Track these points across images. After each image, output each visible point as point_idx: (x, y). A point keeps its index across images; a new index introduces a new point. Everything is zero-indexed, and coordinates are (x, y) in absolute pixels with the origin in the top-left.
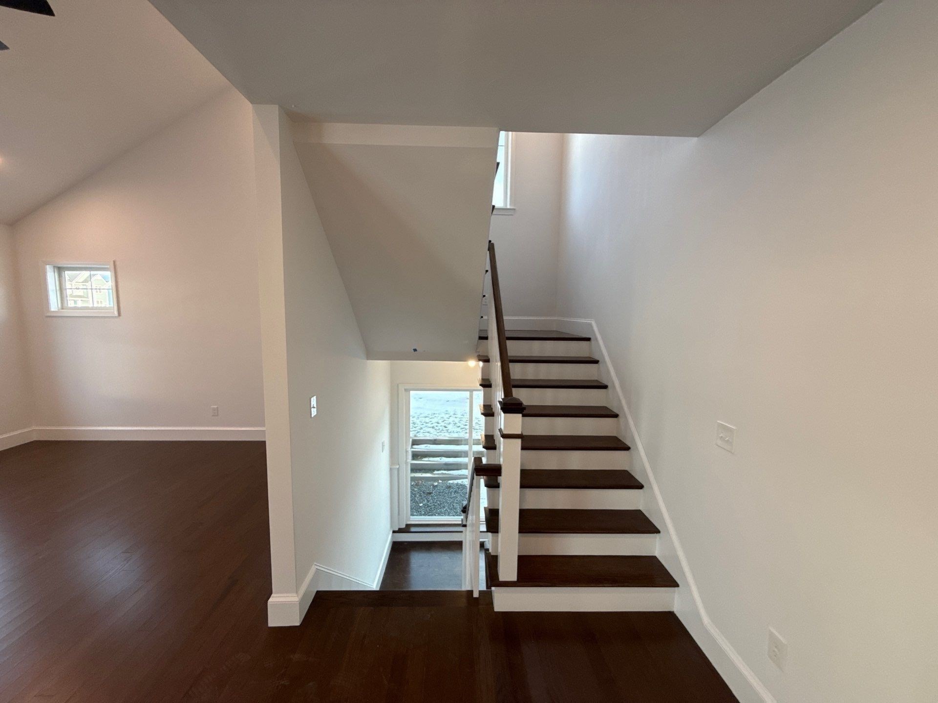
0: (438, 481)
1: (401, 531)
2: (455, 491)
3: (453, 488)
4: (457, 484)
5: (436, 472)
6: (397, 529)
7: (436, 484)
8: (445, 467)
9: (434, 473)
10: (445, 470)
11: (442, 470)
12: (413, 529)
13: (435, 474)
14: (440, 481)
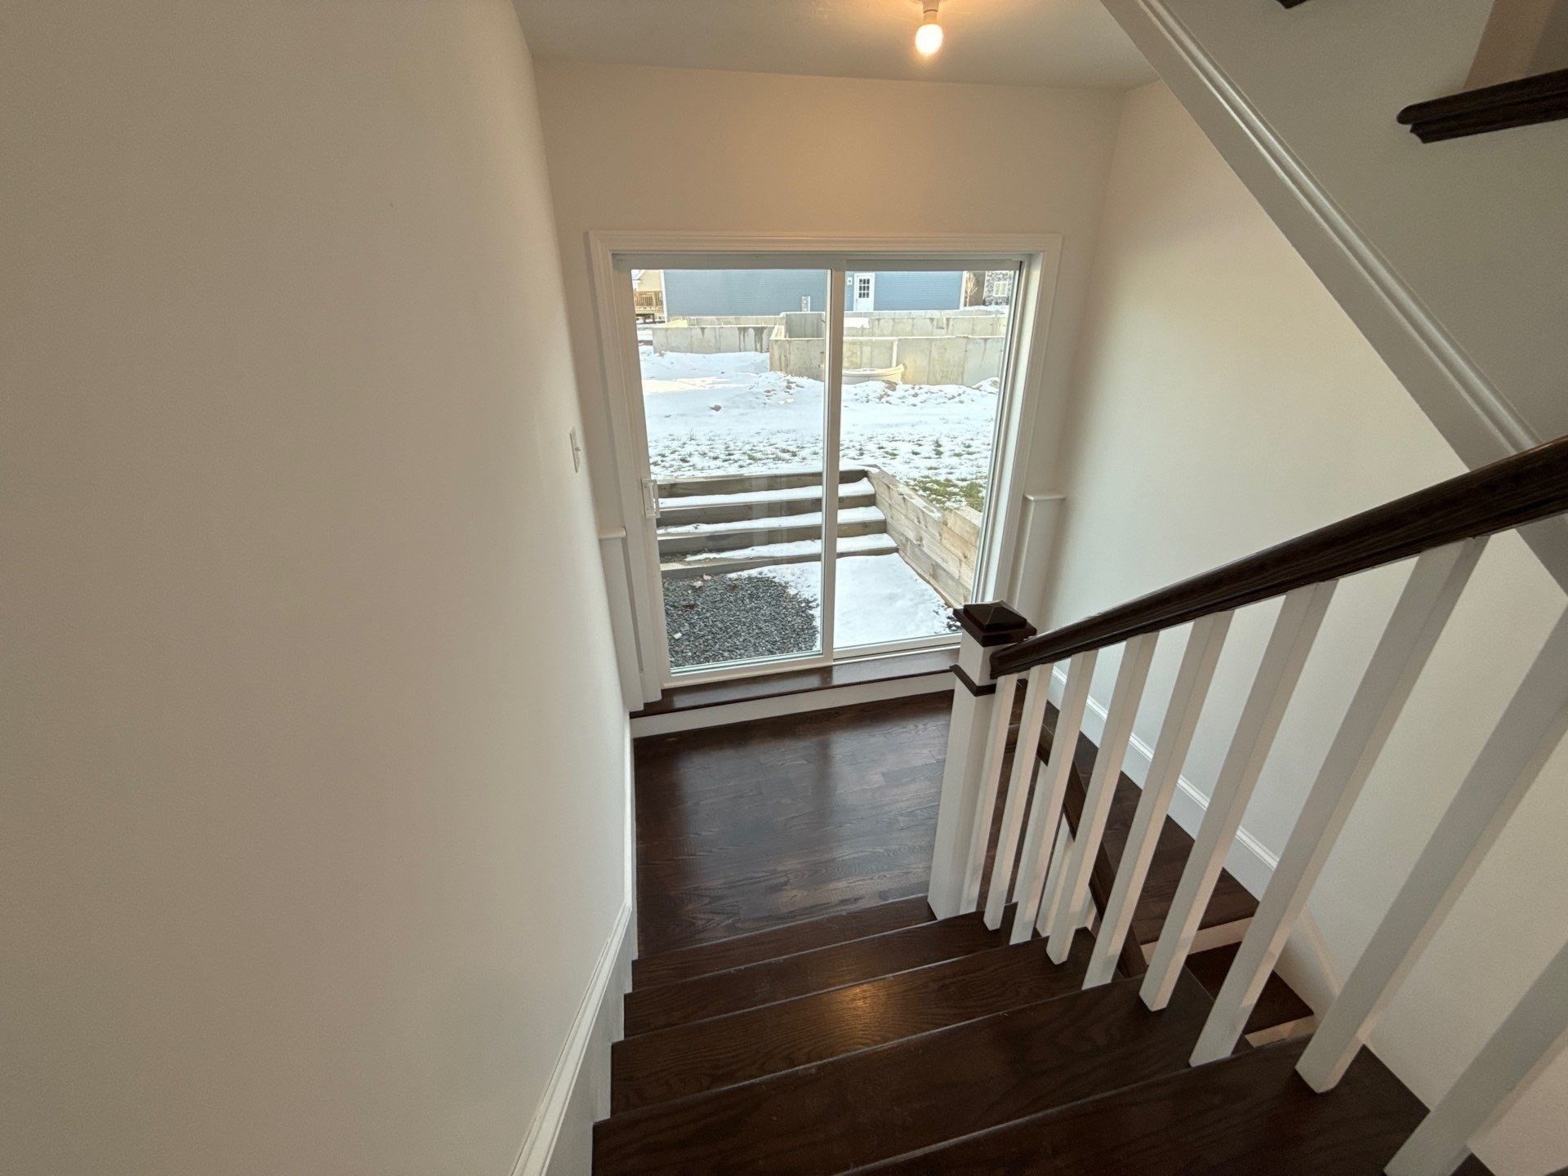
0: (702, 577)
1: (651, 710)
2: (751, 596)
3: (742, 589)
4: (750, 578)
5: (690, 558)
6: (641, 708)
7: (698, 584)
8: (711, 544)
9: (687, 559)
10: (711, 551)
11: (705, 552)
12: (680, 701)
13: (689, 563)
14: (706, 577)
